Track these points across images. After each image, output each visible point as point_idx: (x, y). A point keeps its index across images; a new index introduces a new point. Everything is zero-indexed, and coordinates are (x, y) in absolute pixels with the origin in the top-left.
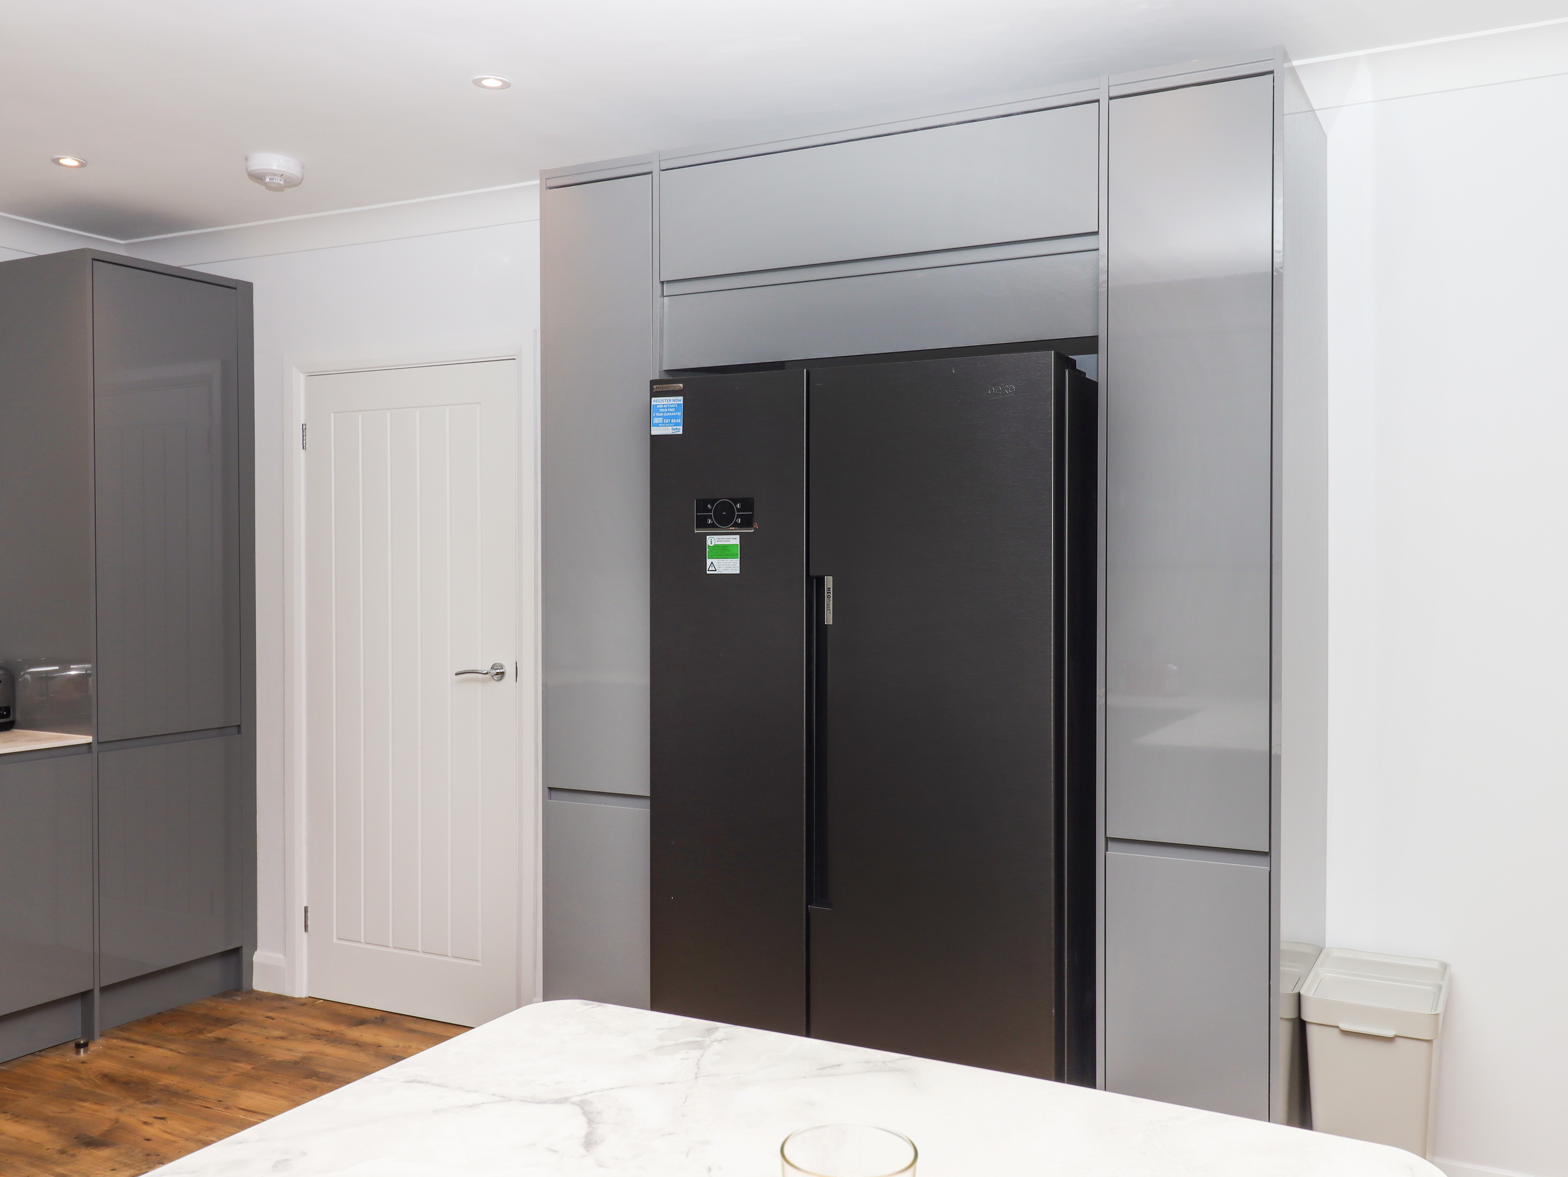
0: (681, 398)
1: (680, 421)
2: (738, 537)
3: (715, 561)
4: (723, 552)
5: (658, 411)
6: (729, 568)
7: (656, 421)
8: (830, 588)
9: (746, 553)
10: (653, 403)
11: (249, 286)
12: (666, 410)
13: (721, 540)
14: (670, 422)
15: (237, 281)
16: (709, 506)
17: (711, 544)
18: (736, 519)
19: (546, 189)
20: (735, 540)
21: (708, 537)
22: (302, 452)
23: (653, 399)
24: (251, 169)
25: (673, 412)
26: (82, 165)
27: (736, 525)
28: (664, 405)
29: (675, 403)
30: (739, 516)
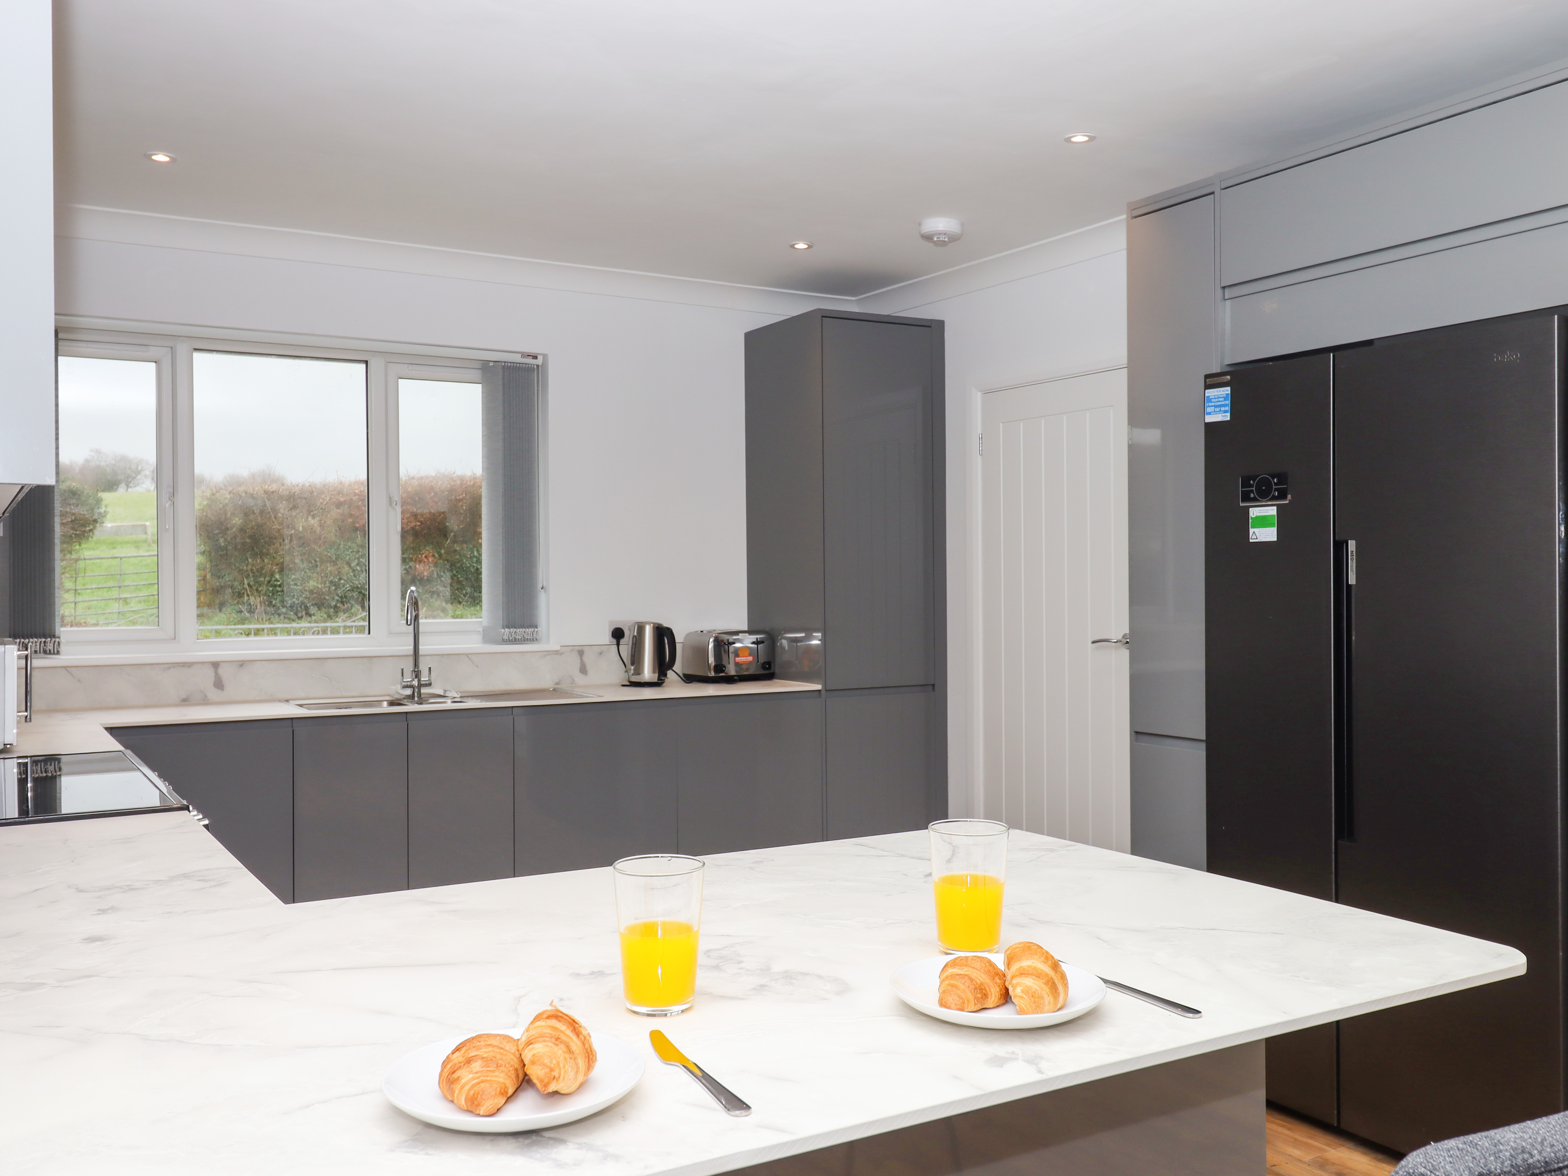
0: (1229, 388)
1: (1228, 408)
2: (1275, 508)
3: (1256, 530)
4: (1263, 522)
5: (1210, 401)
6: (1267, 537)
7: (1209, 410)
8: (1353, 551)
9: (1283, 522)
10: (1206, 395)
11: (941, 324)
12: (1217, 400)
13: (1262, 511)
14: (1220, 411)
15: (931, 320)
16: (1251, 482)
17: (1253, 515)
18: (1274, 492)
19: (1132, 219)
20: (1272, 511)
21: (1250, 509)
22: (979, 457)
23: (1206, 391)
24: (923, 232)
25: (1223, 401)
26: (810, 247)
27: (1274, 498)
28: (1215, 395)
29: (1224, 393)
30: (1276, 490)
